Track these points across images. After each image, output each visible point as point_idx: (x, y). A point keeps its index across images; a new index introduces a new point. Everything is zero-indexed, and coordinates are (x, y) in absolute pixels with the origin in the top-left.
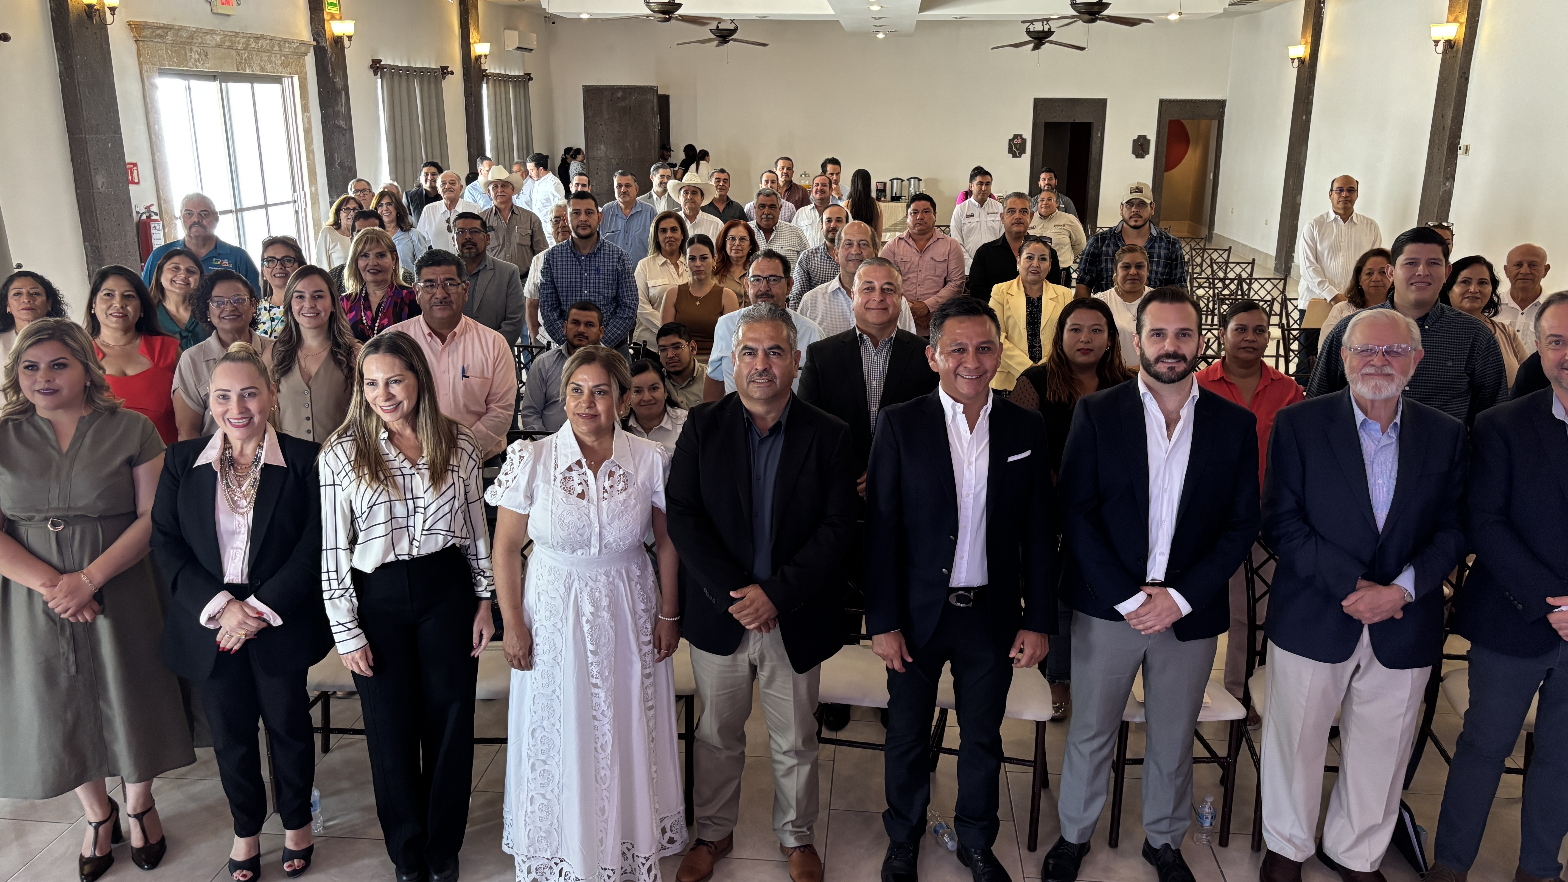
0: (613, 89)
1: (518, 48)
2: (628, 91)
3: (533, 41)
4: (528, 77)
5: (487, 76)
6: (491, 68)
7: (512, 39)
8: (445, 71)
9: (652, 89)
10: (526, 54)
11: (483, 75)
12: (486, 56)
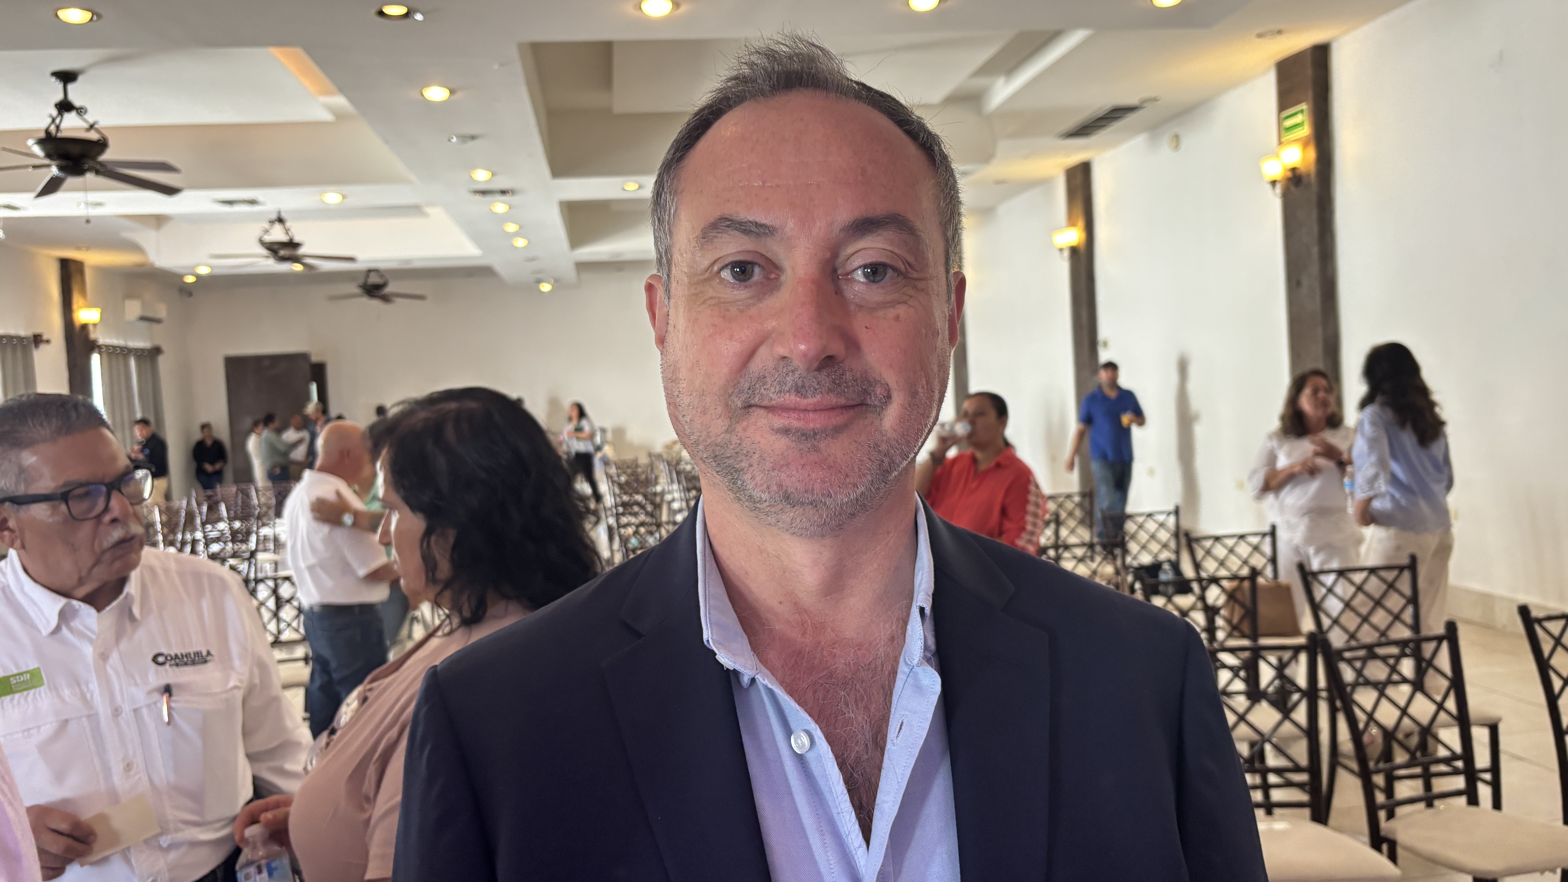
0: (258, 359)
1: (143, 319)
2: (276, 359)
3: (161, 311)
4: (156, 351)
5: (99, 347)
6: (103, 338)
7: (133, 309)
8: (37, 340)
9: (303, 357)
10: (155, 326)
11: (92, 346)
12: (95, 325)
